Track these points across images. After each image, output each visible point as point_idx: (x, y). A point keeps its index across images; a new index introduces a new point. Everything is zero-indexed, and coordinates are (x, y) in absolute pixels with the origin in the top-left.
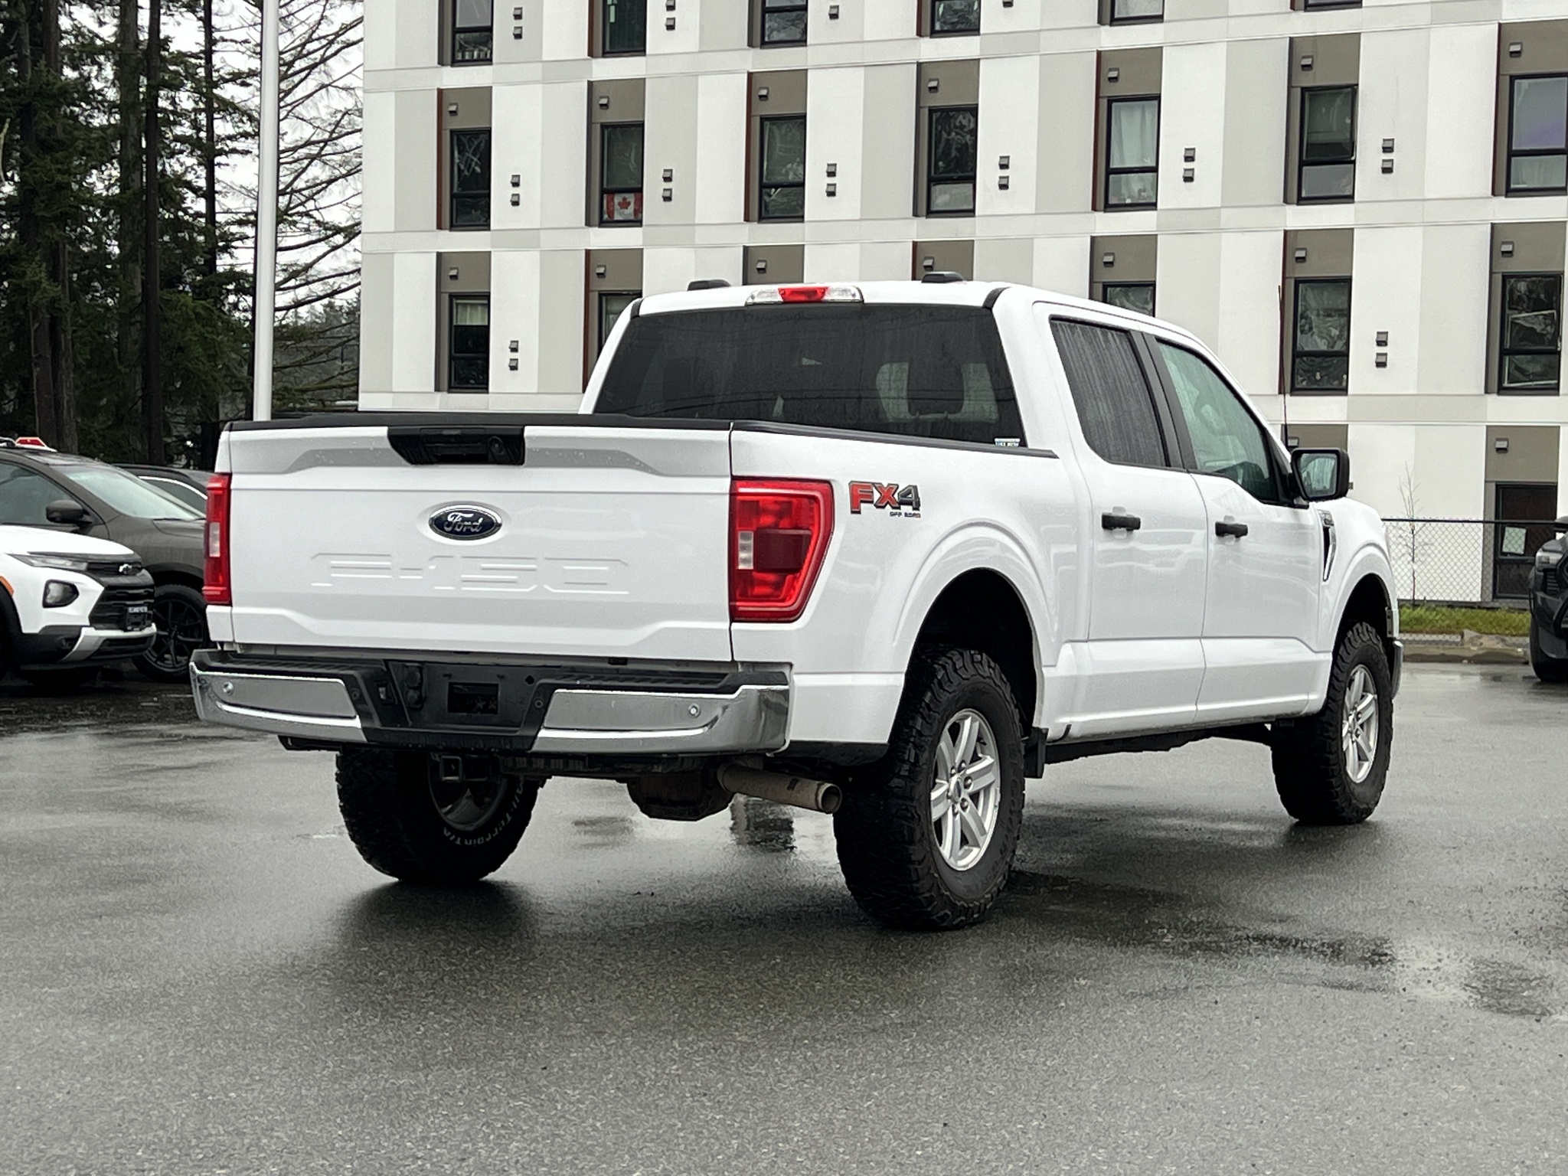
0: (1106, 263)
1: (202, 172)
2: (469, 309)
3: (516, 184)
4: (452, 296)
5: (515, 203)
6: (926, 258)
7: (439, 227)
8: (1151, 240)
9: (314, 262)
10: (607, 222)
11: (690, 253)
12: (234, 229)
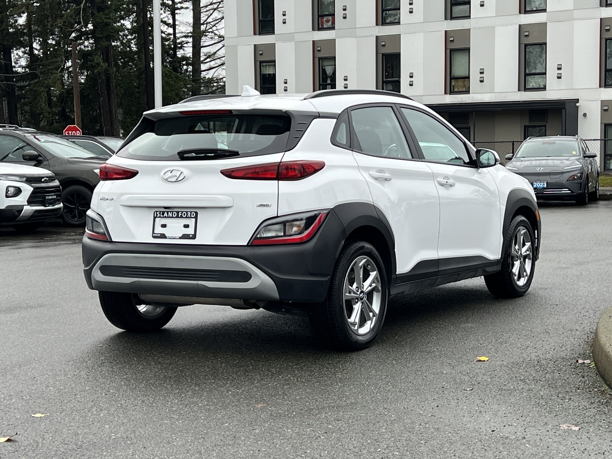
0: (526, 36)
1: (170, 17)
2: (267, 67)
3: (284, 15)
4: (261, 62)
5: (284, 23)
6: (451, 37)
7: (255, 34)
8: (544, 26)
9: (217, 51)
10: (321, 29)
11: (355, 39)
12: (183, 39)
